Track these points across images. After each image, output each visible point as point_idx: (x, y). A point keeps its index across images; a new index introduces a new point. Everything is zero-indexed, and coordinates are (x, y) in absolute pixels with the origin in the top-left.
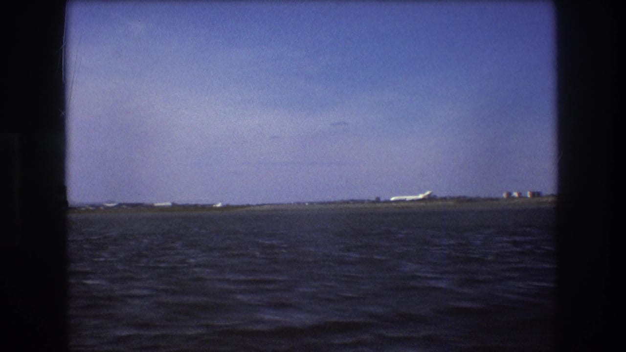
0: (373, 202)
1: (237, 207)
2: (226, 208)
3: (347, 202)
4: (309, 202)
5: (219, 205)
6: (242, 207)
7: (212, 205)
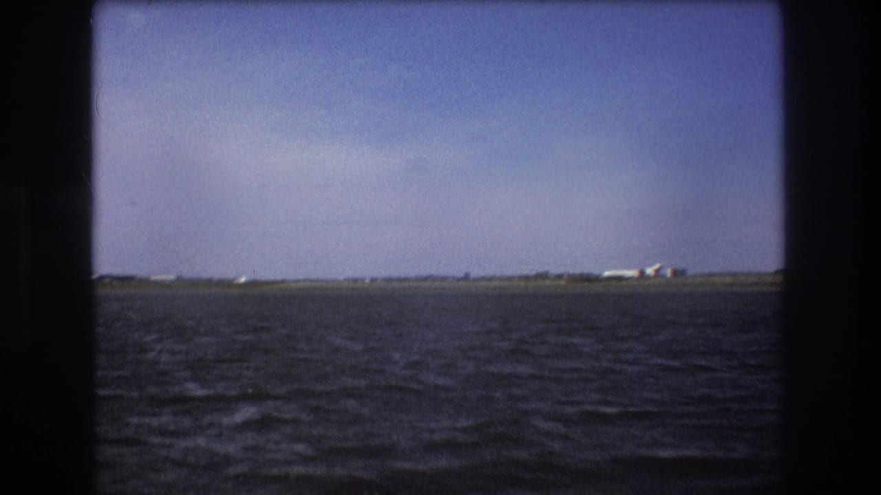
0: (459, 280)
1: (267, 283)
2: (252, 284)
5: (243, 280)
6: (274, 282)
7: (234, 280)
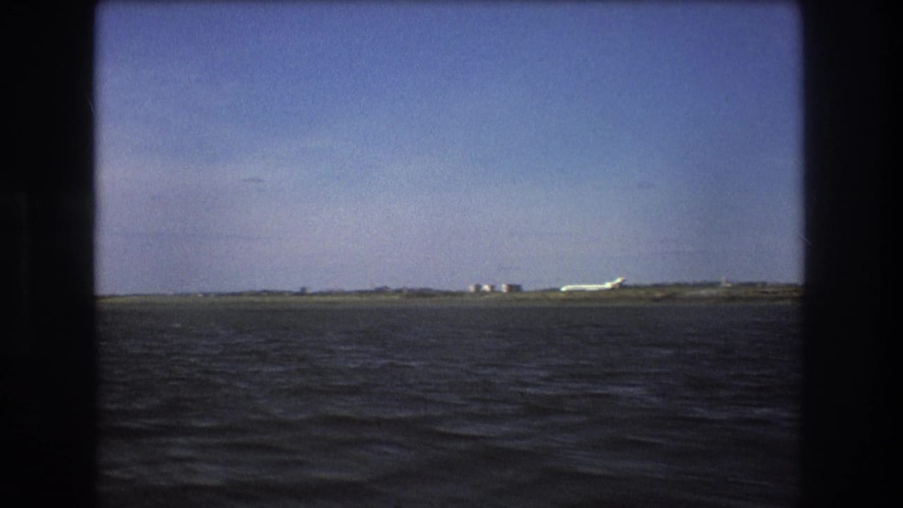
0: (297, 294)
3: (258, 294)
4: (202, 293)
